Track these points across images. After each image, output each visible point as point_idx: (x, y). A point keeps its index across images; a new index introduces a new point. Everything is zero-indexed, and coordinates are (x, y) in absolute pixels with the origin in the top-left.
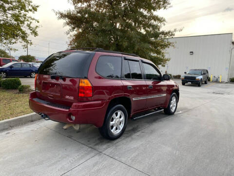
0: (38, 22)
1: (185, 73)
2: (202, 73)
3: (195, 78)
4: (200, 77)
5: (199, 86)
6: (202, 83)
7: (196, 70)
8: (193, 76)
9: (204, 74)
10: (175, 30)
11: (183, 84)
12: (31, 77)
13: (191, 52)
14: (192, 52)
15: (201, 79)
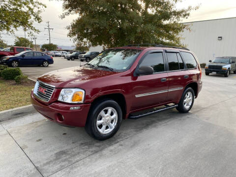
0: (46, 7)
1: (210, 61)
2: (231, 61)
3: (220, 67)
4: (227, 66)
5: (226, 76)
6: (230, 73)
7: (223, 58)
8: (219, 64)
9: (233, 62)
10: (190, 8)
11: (207, 74)
12: (43, 66)
13: (219, 37)
14: (221, 37)
15: (229, 68)
